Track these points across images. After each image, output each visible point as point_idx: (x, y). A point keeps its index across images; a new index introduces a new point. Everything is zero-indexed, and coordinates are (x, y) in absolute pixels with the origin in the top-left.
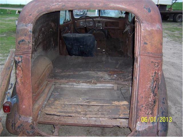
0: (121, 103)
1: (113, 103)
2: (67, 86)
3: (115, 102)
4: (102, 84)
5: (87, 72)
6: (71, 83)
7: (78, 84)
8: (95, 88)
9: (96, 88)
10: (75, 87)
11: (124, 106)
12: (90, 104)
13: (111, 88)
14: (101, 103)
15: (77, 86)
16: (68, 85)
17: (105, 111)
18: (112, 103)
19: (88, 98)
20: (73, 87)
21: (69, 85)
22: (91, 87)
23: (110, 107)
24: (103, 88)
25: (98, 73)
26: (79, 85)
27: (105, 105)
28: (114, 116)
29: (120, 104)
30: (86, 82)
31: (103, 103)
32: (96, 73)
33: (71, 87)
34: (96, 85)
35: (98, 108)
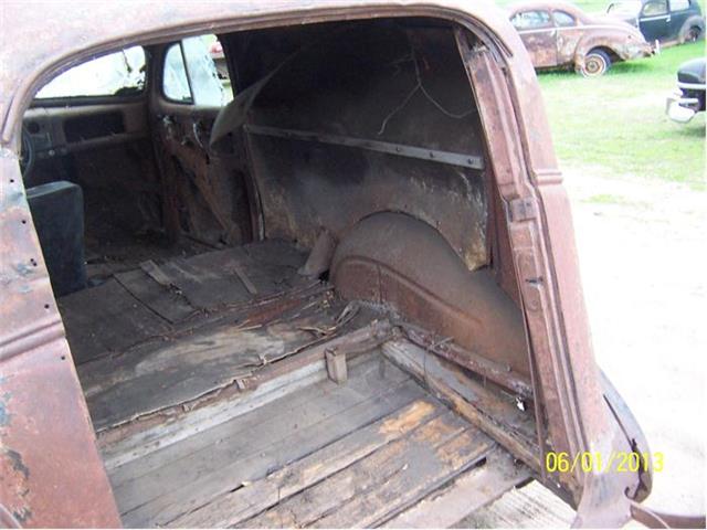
0: (408, 419)
1: (382, 430)
2: (128, 457)
3: (382, 424)
4: (279, 379)
5: (166, 355)
6: (138, 437)
7: (176, 425)
8: (255, 406)
9: (261, 404)
10: (168, 447)
11: (431, 423)
12: (307, 483)
13: (316, 378)
14: (343, 457)
15: (173, 434)
16: (127, 450)
17: (385, 480)
18: (383, 435)
19: (268, 463)
20: (154, 448)
21: (135, 447)
22: (240, 413)
23: (387, 452)
24: (286, 392)
25: (211, 343)
26: (182, 429)
27: (360, 455)
28: (435, 480)
29: (410, 423)
30: (215, 395)
31: (350, 454)
32: (205, 343)
33: (148, 451)
34: (257, 393)
35: (349, 480)
